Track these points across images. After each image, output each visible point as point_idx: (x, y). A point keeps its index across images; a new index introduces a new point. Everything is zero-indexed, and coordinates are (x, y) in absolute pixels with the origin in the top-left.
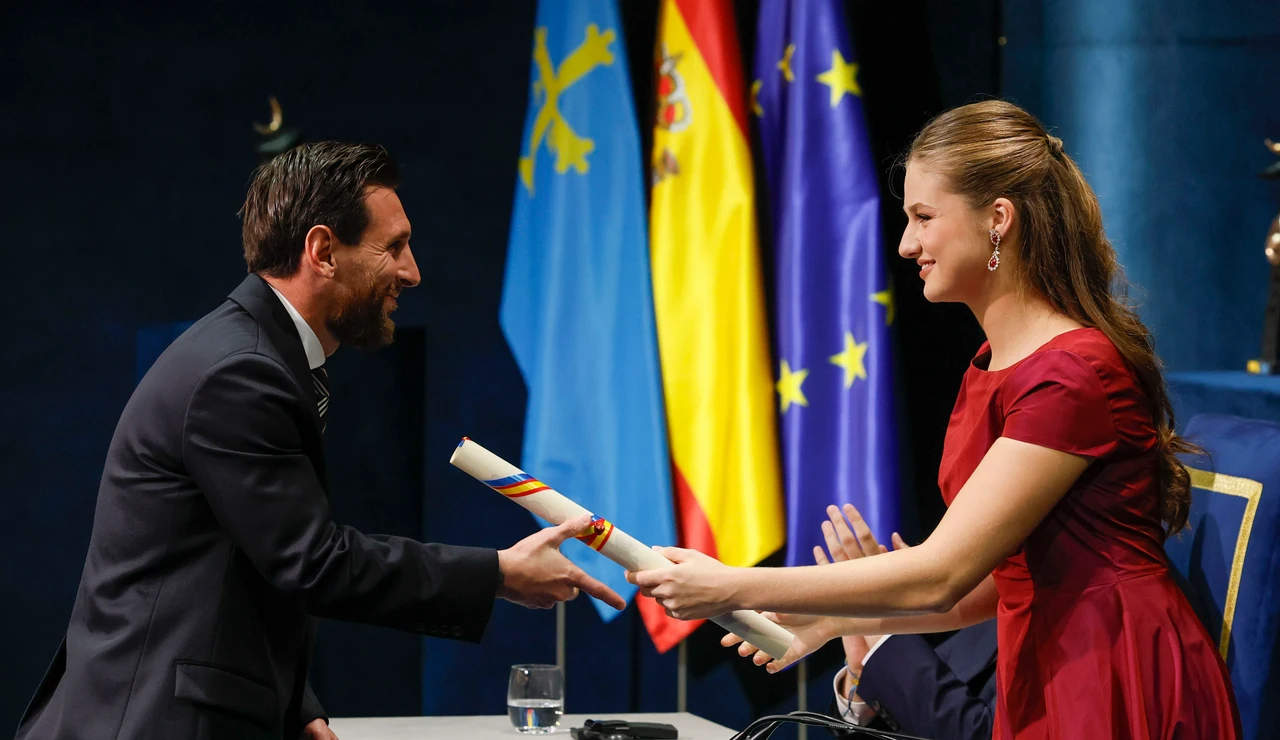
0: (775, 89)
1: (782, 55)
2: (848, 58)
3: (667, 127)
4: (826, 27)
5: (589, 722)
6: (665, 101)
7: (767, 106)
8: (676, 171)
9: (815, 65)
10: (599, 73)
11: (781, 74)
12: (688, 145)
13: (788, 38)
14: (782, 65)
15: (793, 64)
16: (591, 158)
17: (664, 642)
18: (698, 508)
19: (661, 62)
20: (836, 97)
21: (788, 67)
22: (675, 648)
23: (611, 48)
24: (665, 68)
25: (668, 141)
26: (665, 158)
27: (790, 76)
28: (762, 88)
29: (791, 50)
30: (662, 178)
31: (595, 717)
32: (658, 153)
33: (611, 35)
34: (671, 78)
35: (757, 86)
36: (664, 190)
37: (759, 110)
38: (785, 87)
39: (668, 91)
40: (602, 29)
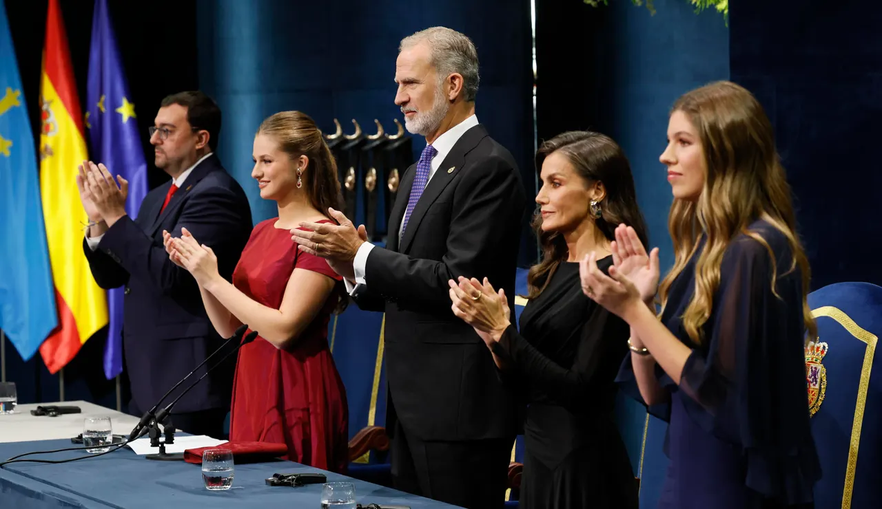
0: (96, 115)
1: (99, 100)
2: (130, 101)
3: (46, 134)
4: (119, 87)
5: (39, 407)
6: (45, 122)
7: (93, 125)
8: (51, 154)
9: (115, 105)
10: (13, 111)
11: (99, 109)
12: (57, 142)
13: (101, 92)
14: (99, 105)
15: (104, 104)
16: (12, 149)
17: (53, 369)
18: (67, 308)
19: (42, 104)
20: (125, 118)
21: (102, 105)
22: (58, 373)
23: (18, 98)
24: (44, 107)
25: (47, 140)
26: (46, 148)
27: (103, 110)
28: (90, 116)
29: (103, 98)
30: (45, 157)
31: (42, 405)
32: (43, 146)
33: (18, 93)
34: (48, 112)
35: (88, 115)
36: (46, 163)
37: (89, 126)
38: (101, 115)
39: (46, 118)
40: (14, 90)
